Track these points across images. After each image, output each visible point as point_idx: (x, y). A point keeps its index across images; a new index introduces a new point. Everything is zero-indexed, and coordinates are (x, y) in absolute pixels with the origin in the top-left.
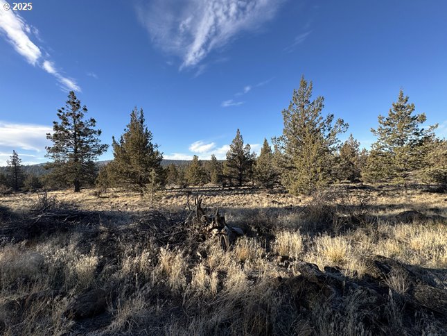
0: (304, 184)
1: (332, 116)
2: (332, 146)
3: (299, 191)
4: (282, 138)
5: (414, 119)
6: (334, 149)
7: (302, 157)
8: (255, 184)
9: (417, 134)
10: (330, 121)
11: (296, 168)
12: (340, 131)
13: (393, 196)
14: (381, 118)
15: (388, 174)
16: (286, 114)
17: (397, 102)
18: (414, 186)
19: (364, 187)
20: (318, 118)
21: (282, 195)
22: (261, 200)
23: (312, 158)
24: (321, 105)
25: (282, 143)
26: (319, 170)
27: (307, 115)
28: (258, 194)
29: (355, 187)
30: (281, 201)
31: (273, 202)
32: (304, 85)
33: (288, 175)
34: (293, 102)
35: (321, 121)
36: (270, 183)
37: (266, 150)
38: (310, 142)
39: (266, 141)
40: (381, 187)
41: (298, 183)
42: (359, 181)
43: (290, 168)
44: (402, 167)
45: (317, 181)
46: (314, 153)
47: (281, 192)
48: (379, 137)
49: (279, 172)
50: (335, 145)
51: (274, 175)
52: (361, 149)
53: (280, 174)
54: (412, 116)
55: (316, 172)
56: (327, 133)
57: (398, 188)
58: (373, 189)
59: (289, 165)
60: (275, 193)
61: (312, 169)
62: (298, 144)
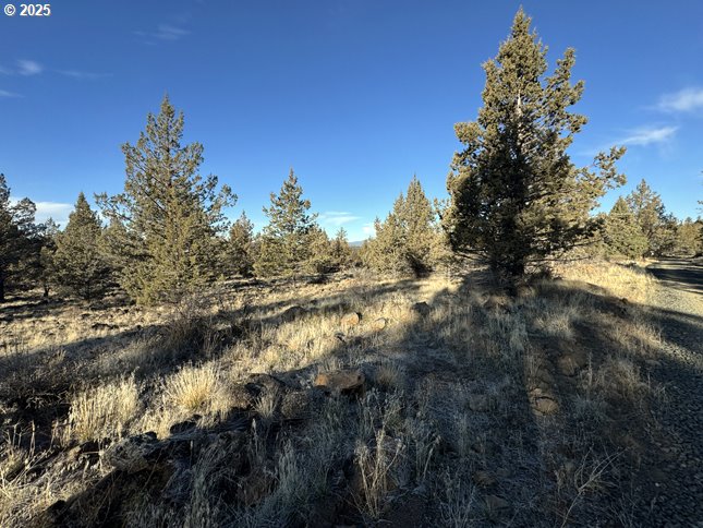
0: (168, 285)
1: (216, 178)
2: (215, 225)
3: (160, 298)
4: (122, 199)
5: (301, 203)
6: (218, 229)
7: (165, 237)
8: (51, 294)
9: (303, 221)
10: (212, 185)
11: (151, 257)
12: (226, 203)
13: (284, 291)
14: (273, 196)
15: (280, 265)
16: (131, 155)
17: (288, 181)
18: (302, 278)
19: (257, 283)
20: (193, 176)
21: (123, 309)
22: (63, 328)
23: (181, 240)
24: (198, 157)
25: (122, 209)
26: (193, 260)
27: (174, 166)
28: (57, 314)
29: (247, 284)
30: (118, 321)
31: (96, 327)
32: (170, 113)
33: (136, 270)
34: (147, 135)
35: (199, 183)
36: (94, 287)
37: (83, 218)
38: (179, 214)
39: (82, 198)
40: (274, 282)
41: (155, 284)
42: (251, 275)
43: (142, 257)
44: (291, 257)
45: (191, 277)
46: (186, 234)
47: (122, 302)
48: (271, 219)
49: (115, 264)
50: (221, 223)
51: (105, 272)
52: (255, 232)
53: (120, 269)
54: (300, 199)
55: (188, 263)
56: (208, 204)
57: (289, 281)
58: (265, 285)
59: (140, 251)
60: (106, 307)
61: (182, 259)
62: (158, 214)
